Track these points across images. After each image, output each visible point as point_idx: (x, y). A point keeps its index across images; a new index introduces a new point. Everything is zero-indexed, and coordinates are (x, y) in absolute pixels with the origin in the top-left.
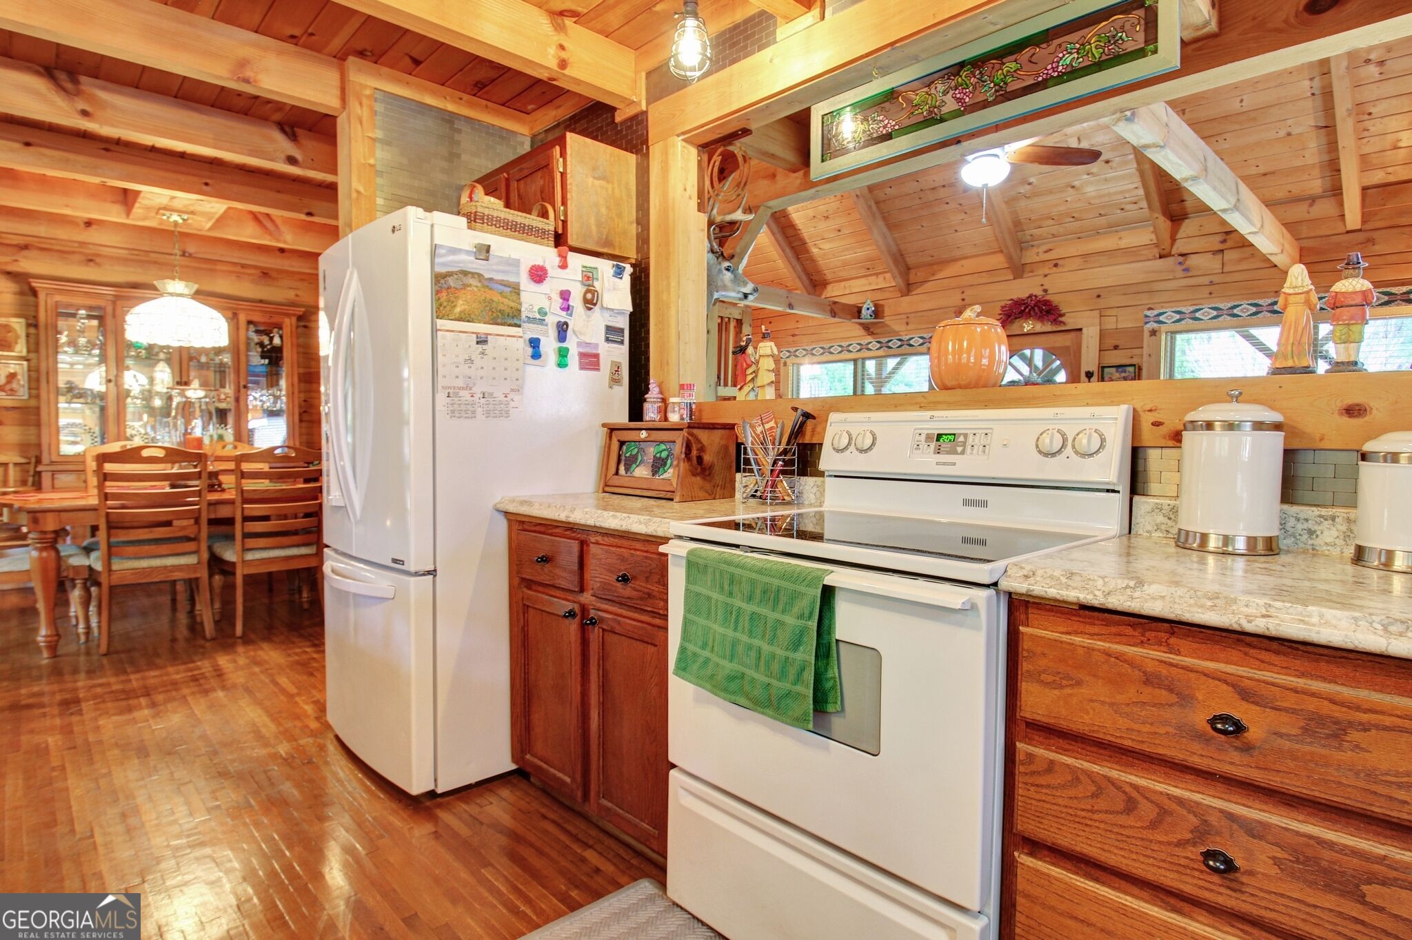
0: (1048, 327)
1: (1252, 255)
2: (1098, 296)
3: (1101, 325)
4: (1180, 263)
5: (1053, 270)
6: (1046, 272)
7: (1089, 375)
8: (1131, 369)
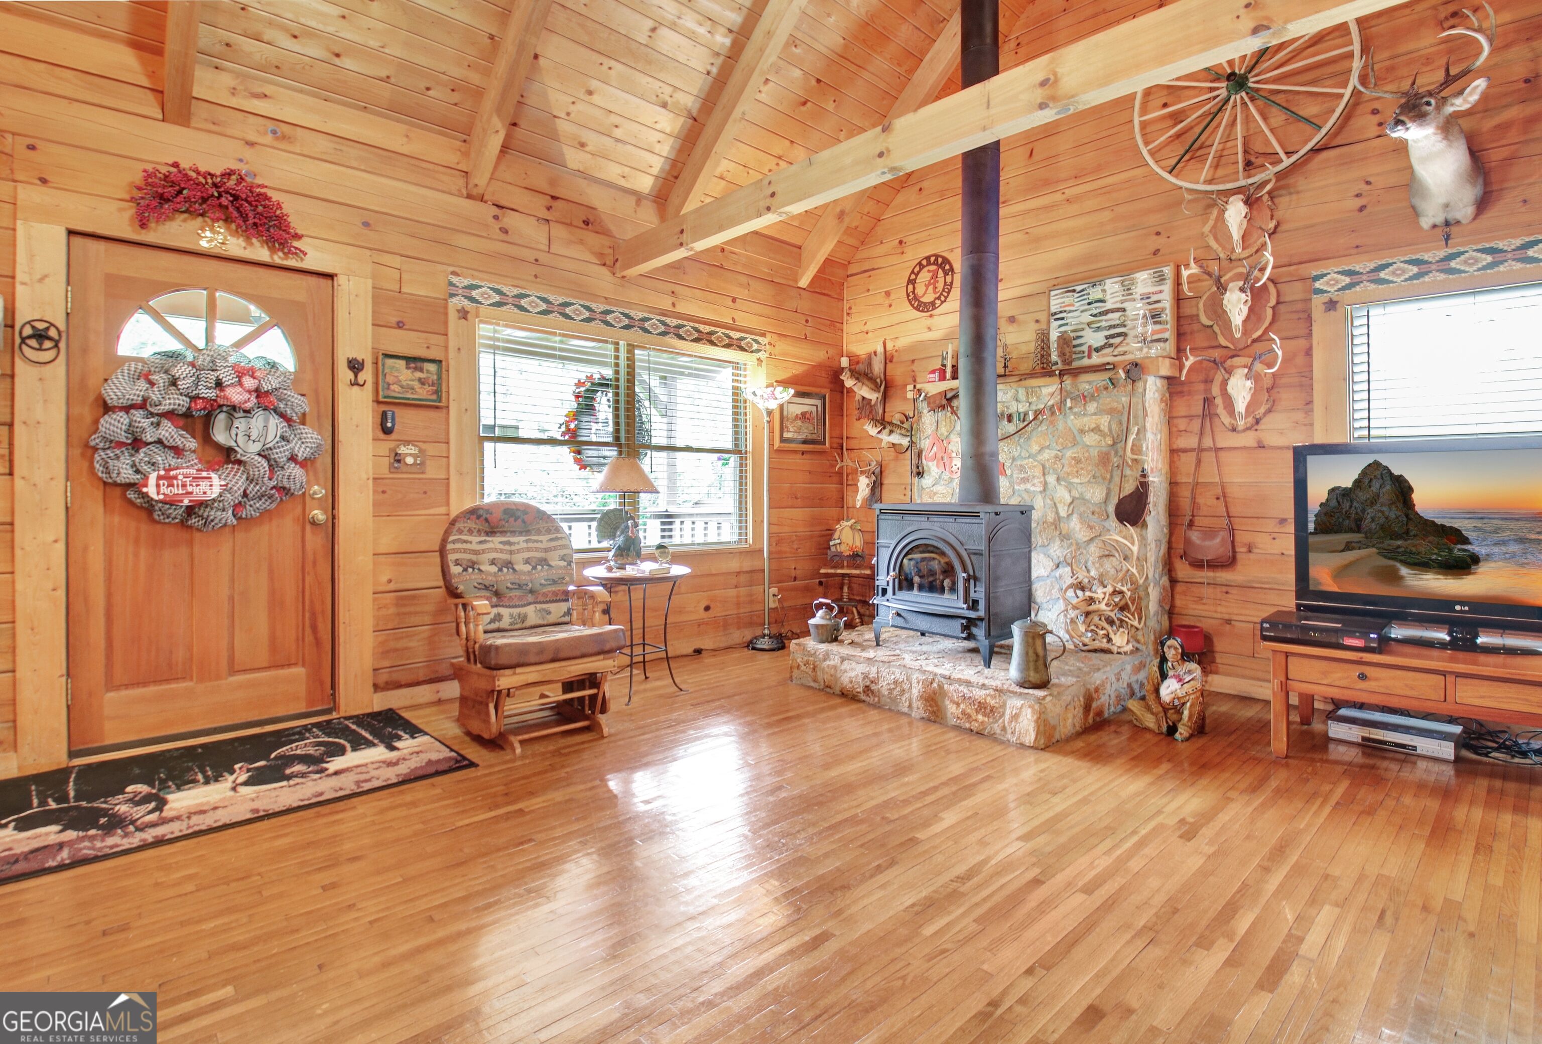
0: (262, 253)
1: (581, 242)
2: (366, 224)
3: (374, 277)
4: (496, 217)
5: (268, 139)
6: (252, 137)
7: (355, 366)
8: (432, 367)
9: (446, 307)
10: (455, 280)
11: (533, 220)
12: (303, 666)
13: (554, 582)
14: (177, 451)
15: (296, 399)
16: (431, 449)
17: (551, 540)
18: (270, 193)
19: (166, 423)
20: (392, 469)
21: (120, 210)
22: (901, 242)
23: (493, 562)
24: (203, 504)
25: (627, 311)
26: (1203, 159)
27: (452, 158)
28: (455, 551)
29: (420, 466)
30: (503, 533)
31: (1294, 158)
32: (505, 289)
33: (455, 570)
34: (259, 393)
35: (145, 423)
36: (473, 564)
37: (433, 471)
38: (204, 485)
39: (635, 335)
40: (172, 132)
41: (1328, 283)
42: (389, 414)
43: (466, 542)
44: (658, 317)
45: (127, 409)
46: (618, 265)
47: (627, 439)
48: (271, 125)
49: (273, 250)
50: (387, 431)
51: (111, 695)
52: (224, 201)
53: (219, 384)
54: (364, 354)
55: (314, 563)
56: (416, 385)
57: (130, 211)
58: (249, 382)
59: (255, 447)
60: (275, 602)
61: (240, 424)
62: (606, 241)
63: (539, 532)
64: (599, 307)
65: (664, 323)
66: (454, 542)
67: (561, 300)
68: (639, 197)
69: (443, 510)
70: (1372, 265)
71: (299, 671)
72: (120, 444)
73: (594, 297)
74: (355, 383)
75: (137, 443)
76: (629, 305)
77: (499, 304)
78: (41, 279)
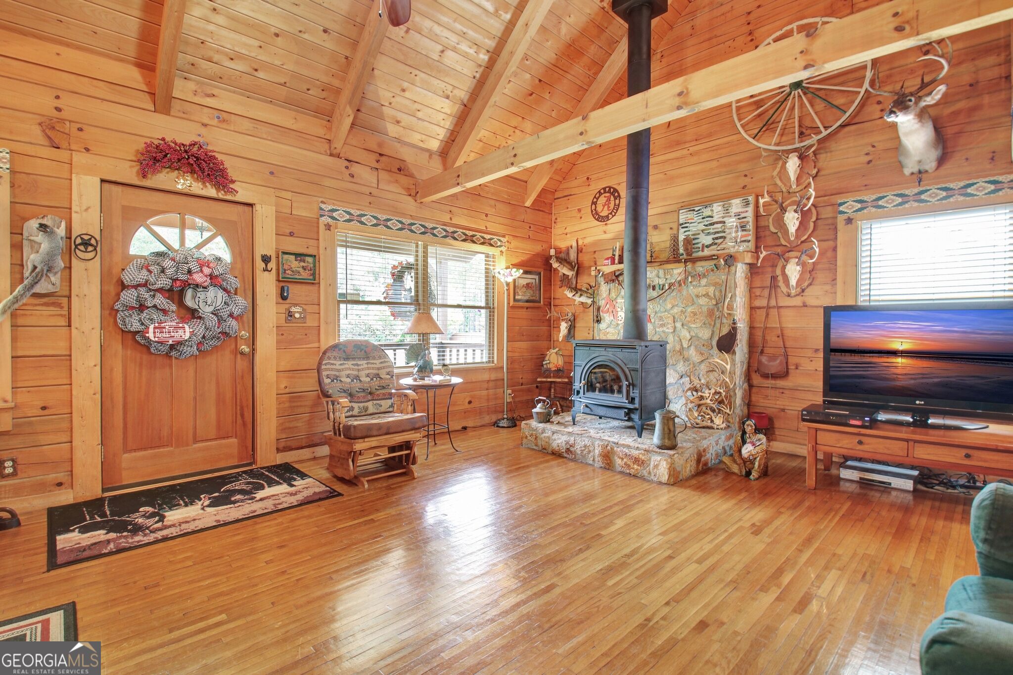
0: (211, 192)
1: (397, 181)
2: (272, 173)
3: (277, 205)
4: (347, 167)
5: (215, 122)
6: (206, 121)
7: (266, 259)
8: (310, 260)
9: (318, 223)
10: (323, 206)
11: (368, 169)
12: (236, 438)
13: (384, 388)
14: (165, 312)
15: (233, 280)
16: (310, 309)
17: (381, 363)
18: (217, 155)
19: (158, 295)
20: (287, 321)
21: (131, 167)
22: (588, 179)
23: (348, 376)
24: (180, 343)
25: (423, 223)
26: (774, 130)
27: (321, 132)
28: (326, 370)
29: (303, 319)
30: (353, 359)
31: (829, 130)
32: (352, 212)
33: (327, 381)
34: (211, 277)
35: (147, 295)
36: (336, 378)
37: (311, 322)
38: (180, 332)
39: (428, 236)
40: (160, 119)
41: (847, 207)
42: (286, 288)
43: (334, 364)
44: (442, 227)
45: (136, 287)
46: (418, 195)
47: (424, 300)
48: (216, 113)
49: (218, 190)
50: (284, 298)
51: (126, 455)
52: (191, 161)
53: (190, 272)
54: (271, 252)
55: (242, 377)
56: (301, 270)
57: (136, 168)
58: (207, 271)
59: (210, 309)
60: (220, 400)
61: (201, 295)
62: (411, 181)
63: (374, 358)
65: (445, 230)
67: (385, 217)
68: (430, 153)
69: (316, 345)
70: (874, 197)
71: (233, 441)
72: (132, 308)
73: (403, 215)
74: (266, 270)
75: (142, 307)
76: (425, 219)
77: (349, 221)
78: (86, 210)
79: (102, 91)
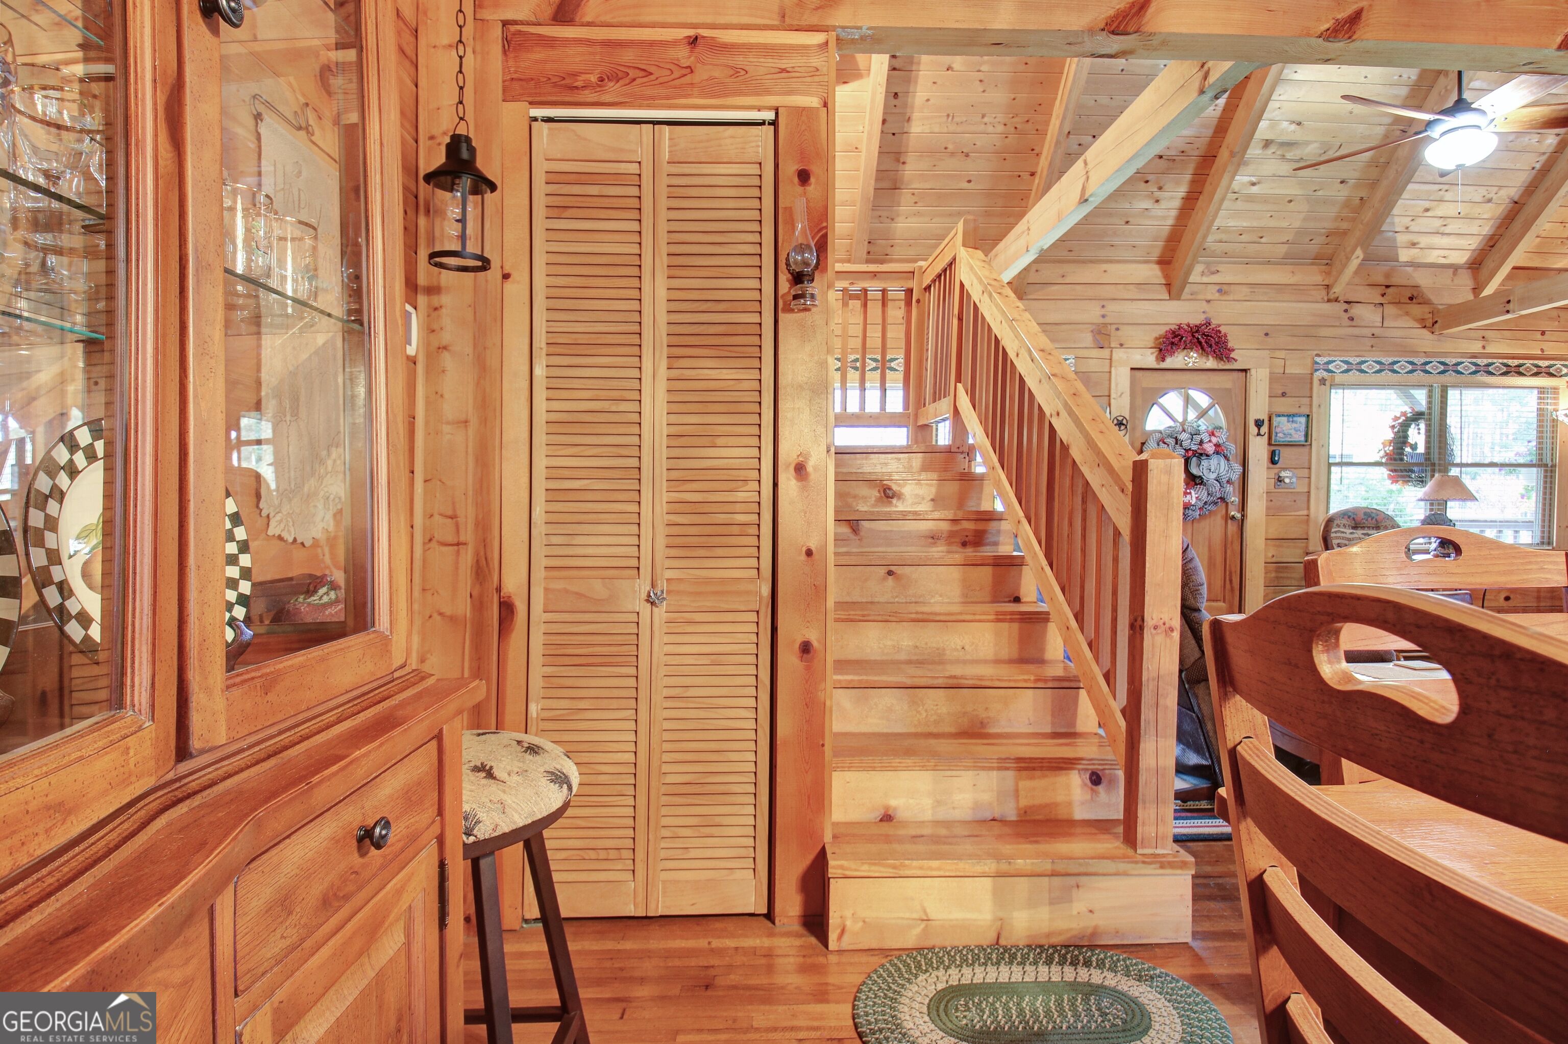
0: (1211, 363)
1: (1407, 314)
2: (1267, 334)
3: (1270, 367)
4: (1346, 311)
5: (1218, 296)
6: (1209, 298)
7: (1259, 424)
8: (1302, 420)
9: (1312, 379)
10: (1318, 359)
11: (1371, 307)
12: (1224, 602)
16: (1300, 473)
18: (1222, 328)
20: (1277, 486)
21: (1152, 353)
25: (1443, 360)
28: (1337, 538)
29: (1293, 484)
30: (1363, 528)
32: (1351, 360)
37: (1301, 488)
38: (1188, 497)
39: (1450, 377)
40: (1174, 305)
42: (1277, 452)
43: (1343, 532)
44: (1470, 360)
46: (1437, 326)
47: (1440, 459)
48: (1217, 287)
49: (1219, 361)
50: (1274, 463)
53: (1201, 442)
54: (1264, 416)
55: (1232, 543)
56: (1293, 432)
57: (1156, 353)
59: (1213, 476)
61: (1205, 463)
62: (1426, 309)
63: (1386, 528)
64: (1419, 361)
65: (1474, 364)
66: (1336, 532)
67: (1390, 360)
68: (1456, 269)
69: (1305, 512)
73: (1415, 353)
74: (1259, 434)
76: (1446, 354)
77: (1347, 371)
78: (1121, 396)
79: (1133, 293)
